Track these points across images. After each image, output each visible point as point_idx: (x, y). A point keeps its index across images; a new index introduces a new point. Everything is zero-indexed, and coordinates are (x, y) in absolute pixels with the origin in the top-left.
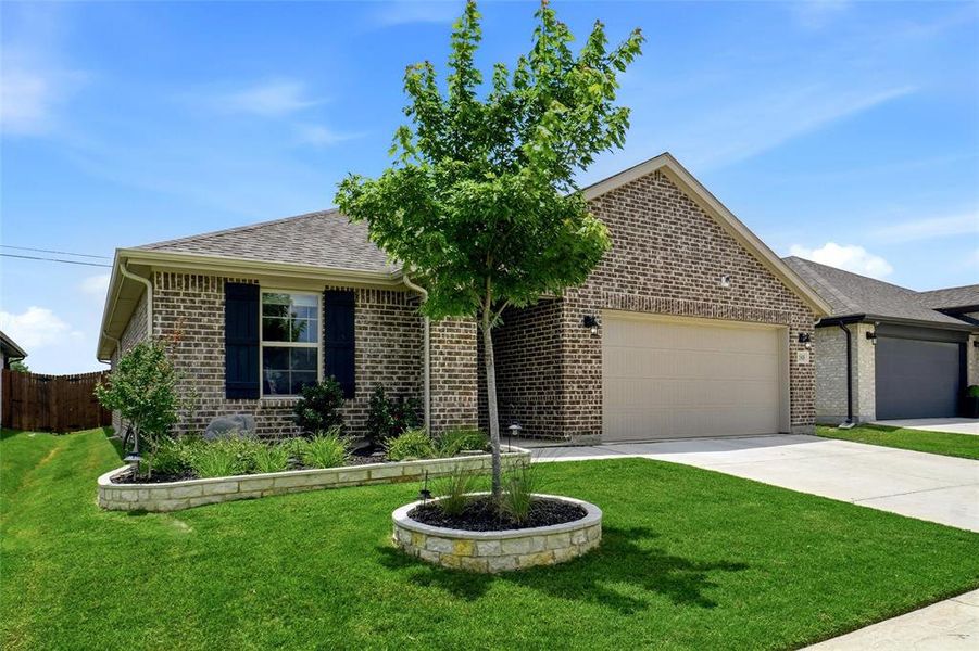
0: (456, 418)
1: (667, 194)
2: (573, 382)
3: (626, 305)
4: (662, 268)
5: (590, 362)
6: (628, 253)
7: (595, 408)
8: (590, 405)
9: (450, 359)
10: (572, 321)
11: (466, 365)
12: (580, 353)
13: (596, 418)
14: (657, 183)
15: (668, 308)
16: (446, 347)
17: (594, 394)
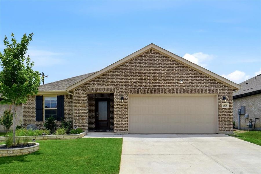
0: (80, 126)
1: (156, 56)
2: (117, 116)
3: (137, 92)
4: (153, 80)
5: (124, 110)
6: (139, 77)
7: (125, 123)
8: (123, 123)
9: (78, 111)
10: (117, 98)
11: (83, 112)
12: (120, 108)
13: (126, 126)
14: (151, 53)
15: (156, 92)
16: (77, 108)
17: (125, 120)
